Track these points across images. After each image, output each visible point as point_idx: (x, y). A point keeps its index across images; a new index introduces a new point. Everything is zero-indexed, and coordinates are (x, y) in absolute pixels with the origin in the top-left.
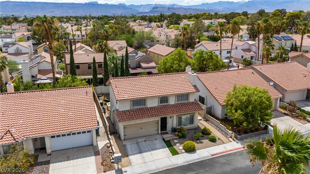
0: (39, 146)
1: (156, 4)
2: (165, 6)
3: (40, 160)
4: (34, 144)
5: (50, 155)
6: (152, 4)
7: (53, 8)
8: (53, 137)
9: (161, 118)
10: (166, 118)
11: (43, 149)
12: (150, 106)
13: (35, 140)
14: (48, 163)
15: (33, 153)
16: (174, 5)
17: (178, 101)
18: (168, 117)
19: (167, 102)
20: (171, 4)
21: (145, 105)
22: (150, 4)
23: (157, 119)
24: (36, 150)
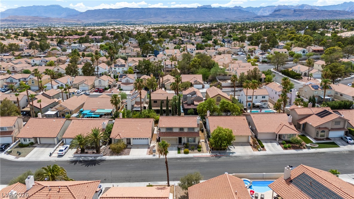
0: (129, 142)
1: (279, 6)
2: (291, 7)
3: (128, 147)
4: (127, 141)
5: (132, 146)
6: (274, 6)
7: (165, 14)
8: (134, 139)
9: (179, 138)
10: (181, 138)
11: (130, 143)
12: (175, 131)
13: (127, 139)
14: (131, 148)
15: (126, 144)
16: (303, 6)
17: (189, 130)
18: (182, 137)
19: (183, 130)
20: (300, 4)
21: (172, 130)
22: (272, 6)
23: (177, 138)
24: (127, 143)
